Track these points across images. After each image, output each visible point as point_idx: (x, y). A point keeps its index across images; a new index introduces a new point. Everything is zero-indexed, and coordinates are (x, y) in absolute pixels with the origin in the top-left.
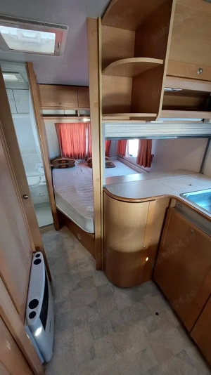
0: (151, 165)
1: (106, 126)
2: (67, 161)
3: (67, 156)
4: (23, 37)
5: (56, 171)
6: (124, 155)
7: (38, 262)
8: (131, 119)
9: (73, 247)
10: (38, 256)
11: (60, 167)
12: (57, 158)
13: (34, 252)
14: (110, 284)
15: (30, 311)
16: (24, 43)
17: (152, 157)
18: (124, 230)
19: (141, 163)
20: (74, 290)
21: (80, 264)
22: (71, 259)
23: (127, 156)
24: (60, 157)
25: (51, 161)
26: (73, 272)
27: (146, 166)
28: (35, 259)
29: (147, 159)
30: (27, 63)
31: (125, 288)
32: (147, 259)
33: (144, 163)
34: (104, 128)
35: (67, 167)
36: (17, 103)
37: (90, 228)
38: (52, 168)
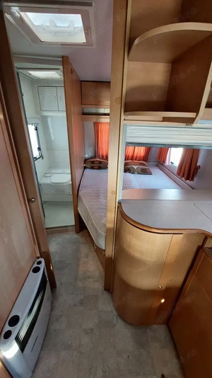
0: (195, 179)
1: (128, 128)
2: (100, 162)
3: (103, 157)
4: (56, 26)
5: (87, 171)
6: (164, 162)
7: (36, 270)
8: (165, 119)
9: (87, 256)
10: (39, 263)
11: (92, 168)
12: (91, 158)
13: (38, 258)
14: (115, 313)
15: (7, 328)
16: (56, 33)
17: (197, 168)
18: (133, 261)
19: (181, 174)
20: (75, 305)
21: (89, 278)
22: (82, 269)
23: (167, 163)
24: (95, 157)
25: (86, 161)
26: (80, 284)
27: (187, 179)
28: (36, 265)
29: (190, 171)
30: (63, 57)
31: (131, 324)
32: (163, 301)
33: (186, 175)
34: (125, 131)
35: (100, 168)
36: (59, 100)
37: (102, 244)
38: (85, 168)
